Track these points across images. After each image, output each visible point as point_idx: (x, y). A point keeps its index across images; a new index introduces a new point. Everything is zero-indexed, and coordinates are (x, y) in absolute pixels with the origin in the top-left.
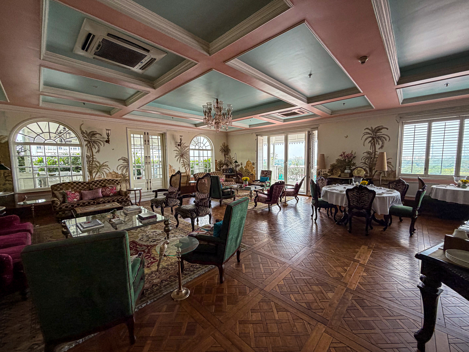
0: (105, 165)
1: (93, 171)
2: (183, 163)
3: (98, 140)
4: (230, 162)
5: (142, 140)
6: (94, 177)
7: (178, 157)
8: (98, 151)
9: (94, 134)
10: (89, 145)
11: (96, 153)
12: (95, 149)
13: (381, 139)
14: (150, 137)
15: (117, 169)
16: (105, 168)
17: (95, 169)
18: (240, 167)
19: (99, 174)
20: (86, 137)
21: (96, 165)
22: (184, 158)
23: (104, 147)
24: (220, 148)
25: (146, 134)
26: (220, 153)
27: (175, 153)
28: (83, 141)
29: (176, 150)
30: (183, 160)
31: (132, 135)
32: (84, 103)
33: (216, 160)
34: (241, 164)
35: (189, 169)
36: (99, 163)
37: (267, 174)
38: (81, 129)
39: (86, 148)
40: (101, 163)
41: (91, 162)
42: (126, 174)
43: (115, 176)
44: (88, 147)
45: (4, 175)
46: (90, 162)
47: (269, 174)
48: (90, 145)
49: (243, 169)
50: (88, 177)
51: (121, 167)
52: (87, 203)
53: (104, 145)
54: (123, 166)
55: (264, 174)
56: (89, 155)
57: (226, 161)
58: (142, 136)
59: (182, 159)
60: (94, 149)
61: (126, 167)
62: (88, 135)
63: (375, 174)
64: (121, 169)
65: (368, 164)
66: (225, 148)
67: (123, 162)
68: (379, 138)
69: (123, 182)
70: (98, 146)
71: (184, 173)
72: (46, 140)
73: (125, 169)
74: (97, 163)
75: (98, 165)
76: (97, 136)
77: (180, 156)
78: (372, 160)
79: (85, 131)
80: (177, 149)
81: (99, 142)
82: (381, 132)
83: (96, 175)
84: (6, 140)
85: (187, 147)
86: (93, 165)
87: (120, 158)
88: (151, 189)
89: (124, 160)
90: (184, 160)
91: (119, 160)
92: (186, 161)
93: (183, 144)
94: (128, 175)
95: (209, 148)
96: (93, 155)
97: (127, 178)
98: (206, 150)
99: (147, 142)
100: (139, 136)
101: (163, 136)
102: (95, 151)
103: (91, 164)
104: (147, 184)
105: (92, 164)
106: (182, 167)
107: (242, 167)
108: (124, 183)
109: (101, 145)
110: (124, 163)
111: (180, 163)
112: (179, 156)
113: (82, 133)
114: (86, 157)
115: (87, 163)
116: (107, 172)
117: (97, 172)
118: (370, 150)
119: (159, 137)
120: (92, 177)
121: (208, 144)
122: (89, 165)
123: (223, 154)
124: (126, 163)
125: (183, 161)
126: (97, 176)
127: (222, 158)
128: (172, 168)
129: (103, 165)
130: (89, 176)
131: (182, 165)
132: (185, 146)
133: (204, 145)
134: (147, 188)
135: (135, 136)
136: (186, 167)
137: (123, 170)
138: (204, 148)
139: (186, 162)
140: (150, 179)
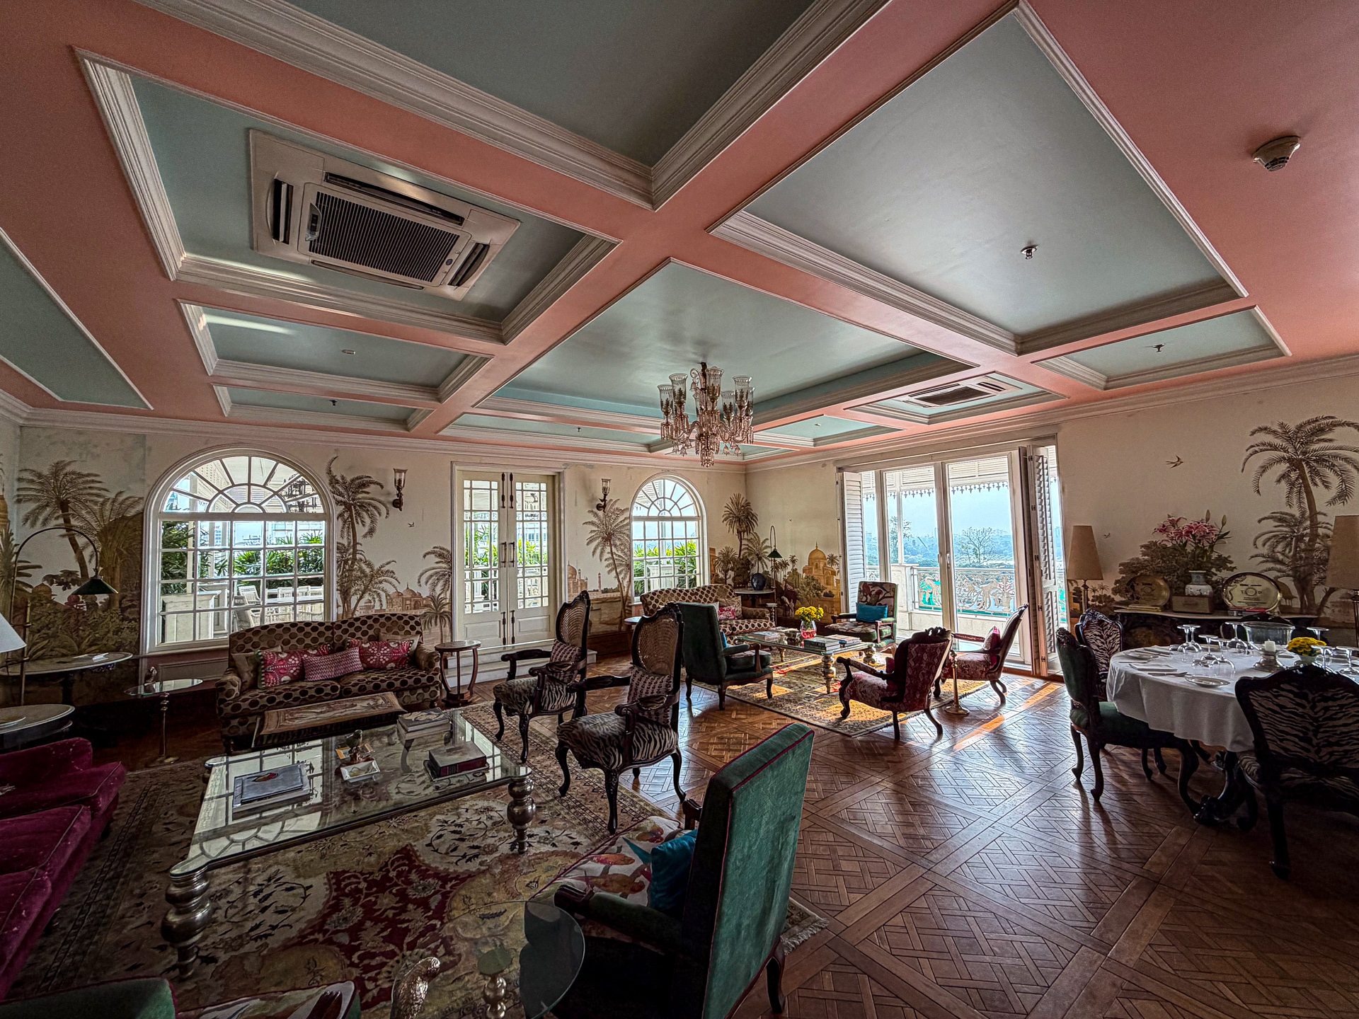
0: (388, 571)
1: (353, 590)
2: (611, 561)
3: (372, 499)
4: (757, 555)
5: (495, 493)
6: (353, 607)
7: (595, 543)
8: (371, 531)
9: (364, 485)
10: (346, 515)
11: (365, 536)
12: (364, 525)
13: (1333, 465)
14: (518, 486)
15: (419, 582)
16: (386, 581)
17: (359, 582)
18: (789, 569)
19: (367, 597)
20: (341, 494)
21: (363, 572)
22: (615, 546)
23: (389, 522)
24: (723, 511)
25: (507, 478)
26: (725, 526)
27: (586, 534)
28: (333, 501)
29: (593, 523)
30: (612, 553)
31: (467, 484)
32: (334, 402)
33: (712, 550)
34: (793, 561)
35: (627, 579)
36: (369, 565)
37: (881, 596)
38: (329, 472)
39: (338, 524)
40: (376, 567)
41: (350, 562)
42: (442, 596)
43: (413, 603)
44: (345, 522)
45: (120, 604)
46: (346, 562)
47: (888, 595)
48: (351, 516)
49: (798, 575)
50: (338, 606)
51: (431, 576)
52: (312, 692)
53: (388, 514)
54: (436, 573)
55: (870, 595)
56: (346, 544)
57: (742, 553)
58: (495, 485)
59: (608, 549)
60: (358, 527)
61: (445, 575)
62: (346, 489)
63: (1325, 600)
64: (430, 581)
65: (1287, 561)
66: (739, 511)
67: (437, 563)
68: (1321, 460)
69: (433, 621)
70: (372, 517)
71: (614, 591)
72: (238, 505)
73: (441, 583)
74: (364, 567)
75: (368, 570)
76: (372, 488)
77: (603, 538)
78: (1303, 546)
79: (339, 479)
80: (595, 520)
81: (375, 507)
82: (1331, 440)
83: (359, 601)
84: (139, 508)
85: (623, 511)
86: (354, 573)
87: (430, 549)
88: (513, 642)
89: (440, 555)
90: (614, 550)
91: (424, 556)
92: (620, 553)
93: (613, 505)
94: (448, 601)
95: (691, 512)
96: (355, 543)
97: (447, 608)
98: (681, 519)
99: (507, 503)
100: (486, 484)
101: (554, 481)
102: (361, 530)
103: (347, 570)
104: (502, 626)
105: (351, 570)
106: (609, 572)
107: (795, 571)
108: (436, 624)
109: (380, 514)
110: (440, 565)
111: (603, 560)
112: (600, 539)
113: (330, 484)
114: (338, 549)
115: (339, 567)
116: (391, 591)
117: (364, 593)
118: (1287, 509)
119: (544, 486)
120: (349, 606)
121: (687, 500)
122: (343, 572)
123: (735, 531)
124: (444, 565)
125: (610, 555)
126: (362, 603)
127: (730, 542)
128: (578, 577)
129: (380, 572)
130: (341, 604)
131: (607, 566)
132: (617, 509)
133: (676, 504)
134: (502, 637)
135: (476, 484)
136: (621, 572)
137: (435, 585)
138: (676, 513)
139: (619, 556)
140: (513, 611)
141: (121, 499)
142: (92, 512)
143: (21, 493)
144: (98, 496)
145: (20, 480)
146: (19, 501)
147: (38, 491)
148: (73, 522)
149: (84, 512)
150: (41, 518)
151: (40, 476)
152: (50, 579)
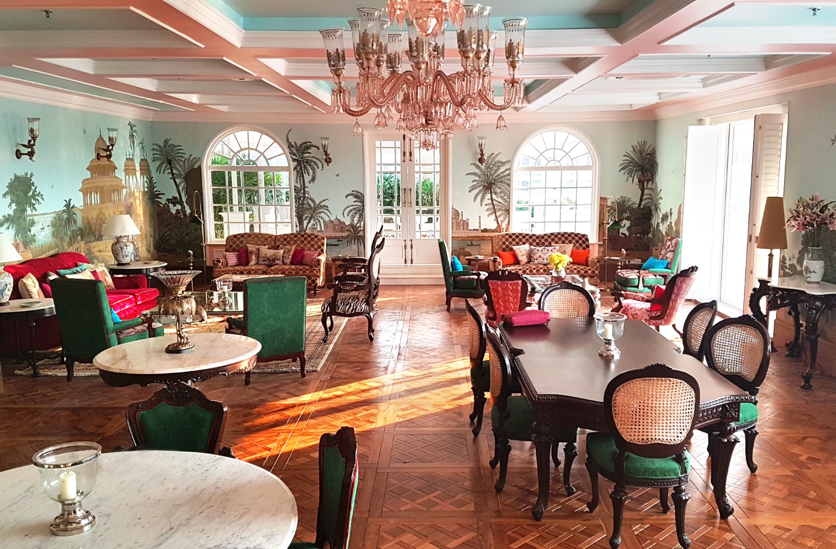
141: (191, 158)
142: (180, 166)
143: (154, 156)
144: (182, 157)
145: (153, 149)
146: (154, 160)
147: (161, 155)
148: (174, 171)
149: (178, 166)
150: (163, 169)
151: (160, 147)
152: (168, 200)
